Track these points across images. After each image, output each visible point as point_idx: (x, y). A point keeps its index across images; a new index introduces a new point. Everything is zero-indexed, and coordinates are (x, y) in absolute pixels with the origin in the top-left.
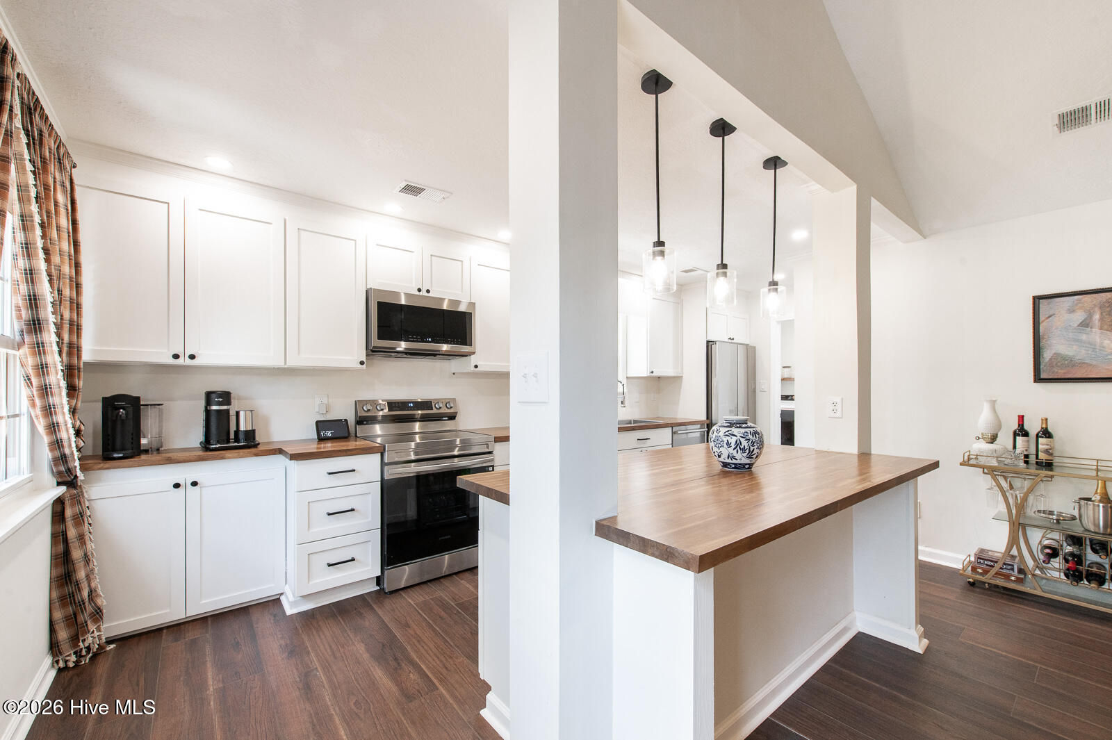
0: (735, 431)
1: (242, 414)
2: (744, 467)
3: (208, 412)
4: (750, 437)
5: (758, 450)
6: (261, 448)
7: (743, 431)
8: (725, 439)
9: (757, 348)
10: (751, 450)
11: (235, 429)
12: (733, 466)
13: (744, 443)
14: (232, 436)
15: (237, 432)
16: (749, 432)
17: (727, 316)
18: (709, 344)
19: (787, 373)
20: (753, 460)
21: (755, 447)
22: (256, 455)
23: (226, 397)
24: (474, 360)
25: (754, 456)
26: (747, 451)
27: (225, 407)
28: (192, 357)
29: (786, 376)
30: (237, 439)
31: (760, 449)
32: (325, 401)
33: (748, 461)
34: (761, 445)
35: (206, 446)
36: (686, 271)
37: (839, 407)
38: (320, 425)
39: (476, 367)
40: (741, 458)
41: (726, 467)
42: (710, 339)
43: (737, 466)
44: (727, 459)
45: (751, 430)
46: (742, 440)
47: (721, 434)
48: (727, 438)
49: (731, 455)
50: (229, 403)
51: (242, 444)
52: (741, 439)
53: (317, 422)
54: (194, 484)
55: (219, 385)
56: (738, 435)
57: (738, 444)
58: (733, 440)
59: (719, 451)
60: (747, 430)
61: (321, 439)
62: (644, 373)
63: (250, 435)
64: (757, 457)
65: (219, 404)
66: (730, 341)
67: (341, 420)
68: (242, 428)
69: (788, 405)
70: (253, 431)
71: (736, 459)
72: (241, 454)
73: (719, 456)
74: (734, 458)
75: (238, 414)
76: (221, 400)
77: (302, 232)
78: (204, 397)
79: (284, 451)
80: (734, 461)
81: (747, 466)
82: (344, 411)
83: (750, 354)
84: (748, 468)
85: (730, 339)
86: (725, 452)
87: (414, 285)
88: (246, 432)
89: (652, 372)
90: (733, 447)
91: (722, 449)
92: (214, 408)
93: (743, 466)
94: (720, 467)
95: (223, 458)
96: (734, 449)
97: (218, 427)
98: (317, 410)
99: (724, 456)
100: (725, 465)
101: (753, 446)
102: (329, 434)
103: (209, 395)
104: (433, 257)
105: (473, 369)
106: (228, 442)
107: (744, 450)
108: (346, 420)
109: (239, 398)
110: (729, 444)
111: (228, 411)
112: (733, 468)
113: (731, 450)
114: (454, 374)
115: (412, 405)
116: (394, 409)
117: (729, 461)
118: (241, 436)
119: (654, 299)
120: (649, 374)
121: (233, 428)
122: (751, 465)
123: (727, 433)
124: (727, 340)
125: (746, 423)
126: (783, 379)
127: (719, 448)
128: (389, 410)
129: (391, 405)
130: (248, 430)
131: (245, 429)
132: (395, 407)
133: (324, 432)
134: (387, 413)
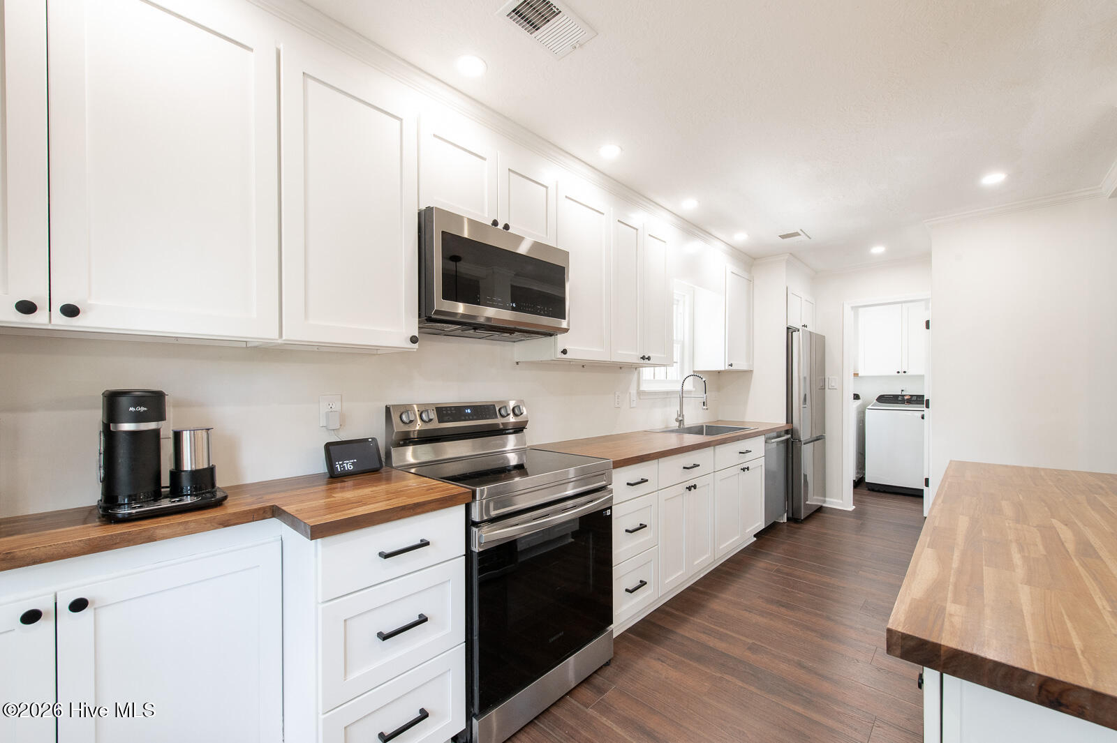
1: (186, 436)
3: (110, 437)
6: (231, 508)
9: (826, 338)
11: (173, 467)
14: (165, 480)
15: (176, 474)
17: (801, 298)
18: (789, 333)
22: (225, 524)
23: (154, 403)
24: (561, 341)
27: (152, 426)
28: (71, 311)
30: (176, 491)
32: (337, 406)
35: (108, 510)
36: (783, 237)
38: (333, 451)
39: (564, 351)
50: (160, 416)
51: (188, 500)
53: (328, 446)
54: (79, 605)
55: (137, 376)
61: (336, 476)
62: (722, 366)
63: (204, 479)
65: (138, 418)
66: (804, 329)
67: (366, 440)
68: (187, 465)
70: (211, 471)
72: (192, 525)
75: (177, 436)
76: (142, 409)
77: (310, 82)
78: (100, 402)
79: (284, 511)
83: (819, 344)
85: (804, 326)
87: (489, 214)
88: (195, 474)
89: (731, 366)
92: (127, 427)
95: (151, 539)
97: (133, 470)
98: (323, 423)
102: (349, 466)
103: (113, 400)
104: (511, 175)
105: (559, 355)
106: (157, 495)
108: (373, 440)
109: (178, 404)
111: (156, 433)
114: (517, 363)
115: (469, 411)
116: (446, 418)
118: (187, 486)
120: (727, 368)
121: (167, 466)
124: (802, 328)
128: (440, 421)
129: (445, 412)
130: (201, 467)
131: (194, 468)
132: (447, 415)
133: (340, 463)
134: (436, 425)
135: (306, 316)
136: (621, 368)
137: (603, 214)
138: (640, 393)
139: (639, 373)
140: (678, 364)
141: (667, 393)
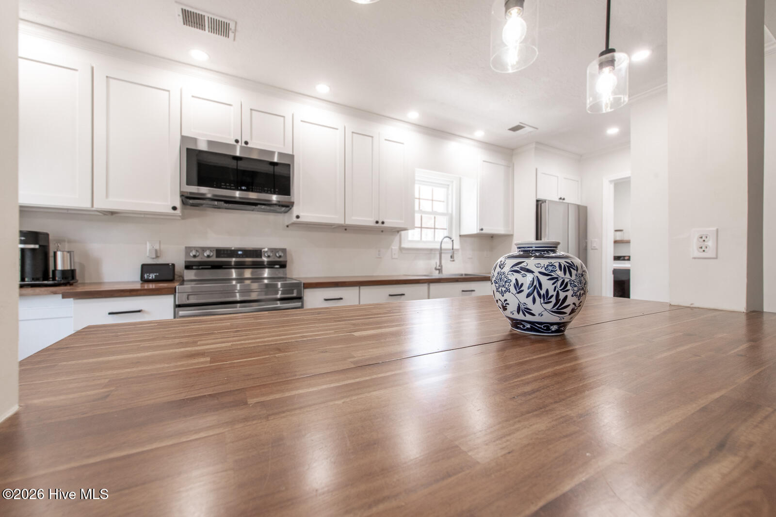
0: (531, 263)
1: (59, 254)
2: (548, 329)
3: (24, 251)
4: (560, 273)
5: (575, 300)
7: (545, 262)
8: (513, 277)
9: (588, 208)
10: (562, 296)
11: (53, 268)
12: (528, 326)
13: (547, 284)
14: (49, 274)
15: (55, 270)
16: (557, 265)
17: (558, 177)
18: (539, 203)
19: (619, 236)
20: (566, 318)
21: (569, 293)
24: (296, 210)
25: (568, 310)
26: (553, 300)
29: (618, 238)
30: (55, 277)
31: (579, 297)
32: (157, 247)
33: (555, 318)
34: (582, 290)
37: (710, 243)
38: (146, 268)
39: (298, 217)
40: (542, 312)
41: (518, 328)
42: (540, 197)
43: (535, 327)
44: (516, 313)
45: (563, 262)
46: (543, 279)
47: (507, 269)
48: (518, 276)
49: (522, 307)
51: (60, 282)
52: (541, 277)
53: (143, 265)
56: (536, 270)
57: (536, 286)
58: (527, 280)
59: (503, 299)
60: (553, 261)
61: (144, 280)
62: (474, 230)
63: (68, 274)
64: (573, 311)
66: (561, 201)
67: (168, 264)
68: (60, 267)
69: (622, 265)
70: (74, 271)
71: (533, 315)
73: (505, 309)
74: (528, 311)
75: (56, 254)
77: (111, 81)
80: (529, 318)
81: (554, 328)
82: (175, 256)
83: (582, 214)
84: (556, 331)
85: (561, 199)
86: (513, 300)
87: (232, 137)
88: (64, 272)
89: (482, 230)
90: (526, 291)
91: (507, 296)
93: (547, 326)
94: (508, 326)
96: (528, 296)
98: (146, 254)
99: (512, 307)
100: (516, 323)
101: (564, 289)
102: (153, 276)
104: (253, 112)
105: (295, 219)
106: (47, 279)
107: (546, 297)
108: (173, 265)
110: (518, 287)
112: (528, 330)
113: (522, 297)
114: (287, 226)
115: (241, 252)
116: (222, 256)
117: (521, 317)
118: (59, 274)
119: (484, 161)
120: (478, 231)
121: (51, 268)
122: (562, 326)
123: (516, 268)
124: (557, 200)
125: (554, 251)
126: (616, 242)
127: (502, 293)
128: (217, 256)
129: (220, 252)
130: (66, 268)
131: (63, 269)
132: (224, 254)
133: (148, 274)
134: (214, 259)
135: (107, 196)
136: (382, 231)
137: (337, 129)
138: (401, 249)
139: (400, 236)
140: (447, 230)
141: (431, 250)
